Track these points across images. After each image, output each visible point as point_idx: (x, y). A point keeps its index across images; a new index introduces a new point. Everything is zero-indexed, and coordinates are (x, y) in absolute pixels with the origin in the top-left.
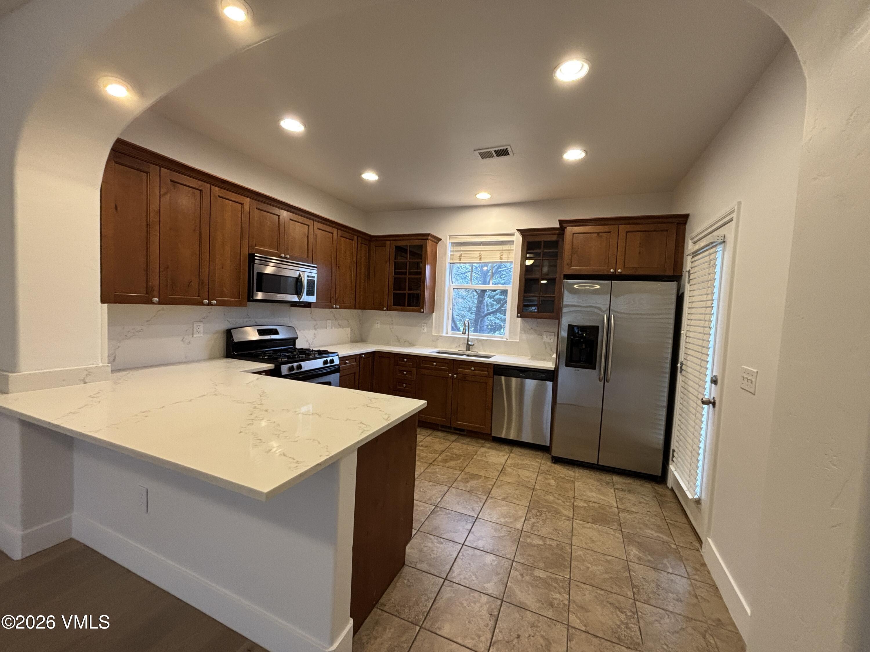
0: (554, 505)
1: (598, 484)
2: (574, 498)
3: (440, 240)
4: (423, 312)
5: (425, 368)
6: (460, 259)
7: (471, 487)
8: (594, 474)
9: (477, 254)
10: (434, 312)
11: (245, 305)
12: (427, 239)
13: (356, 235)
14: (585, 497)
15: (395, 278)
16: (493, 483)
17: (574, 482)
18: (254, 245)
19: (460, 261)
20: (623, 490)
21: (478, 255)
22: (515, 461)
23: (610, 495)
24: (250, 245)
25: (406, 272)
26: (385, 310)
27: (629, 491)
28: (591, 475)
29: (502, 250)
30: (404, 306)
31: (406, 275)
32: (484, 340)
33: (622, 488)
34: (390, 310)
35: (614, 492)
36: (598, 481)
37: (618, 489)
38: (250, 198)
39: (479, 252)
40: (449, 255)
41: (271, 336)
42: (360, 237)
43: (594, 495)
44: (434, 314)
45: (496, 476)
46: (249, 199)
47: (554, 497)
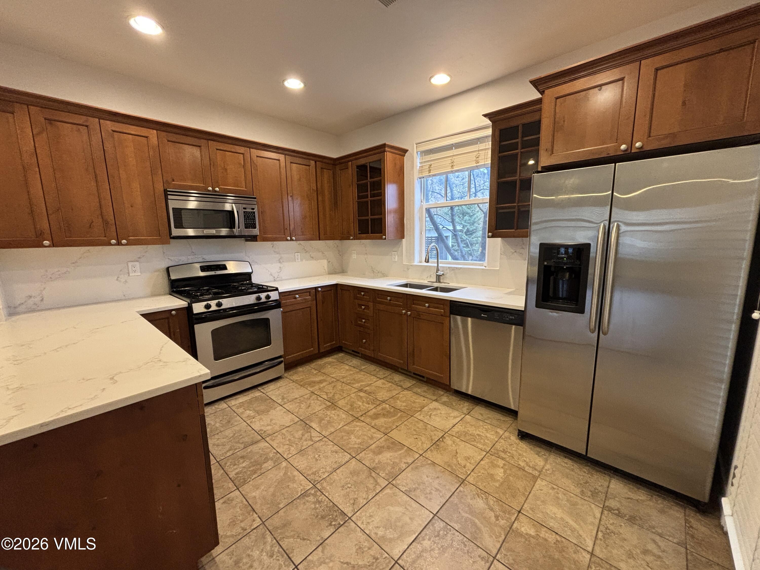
0: (477, 521)
1: (578, 491)
2: (519, 512)
3: (405, 151)
4: (385, 239)
5: (380, 303)
6: (430, 171)
7: (379, 462)
8: (577, 471)
9: (448, 161)
10: (404, 238)
11: (169, 243)
12: (385, 151)
13: (313, 160)
14: (540, 515)
15: (358, 203)
16: (410, 462)
17: (535, 479)
18: (171, 180)
19: (430, 173)
20: (619, 515)
21: (450, 162)
22: (465, 427)
23: (590, 519)
24: (164, 180)
25: (368, 195)
26: (352, 240)
27: (632, 520)
28: (573, 470)
29: (479, 151)
30: (368, 233)
31: (368, 198)
32: (457, 268)
33: (618, 510)
34: (357, 239)
35: (598, 515)
36: (578, 484)
37: (610, 509)
38: (157, 130)
39: (451, 158)
40: (418, 168)
41: (216, 272)
42: (319, 161)
43: (559, 513)
44: (404, 240)
45: (422, 449)
46: (155, 131)
47: (488, 504)
